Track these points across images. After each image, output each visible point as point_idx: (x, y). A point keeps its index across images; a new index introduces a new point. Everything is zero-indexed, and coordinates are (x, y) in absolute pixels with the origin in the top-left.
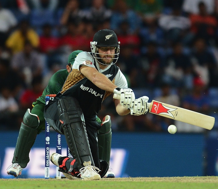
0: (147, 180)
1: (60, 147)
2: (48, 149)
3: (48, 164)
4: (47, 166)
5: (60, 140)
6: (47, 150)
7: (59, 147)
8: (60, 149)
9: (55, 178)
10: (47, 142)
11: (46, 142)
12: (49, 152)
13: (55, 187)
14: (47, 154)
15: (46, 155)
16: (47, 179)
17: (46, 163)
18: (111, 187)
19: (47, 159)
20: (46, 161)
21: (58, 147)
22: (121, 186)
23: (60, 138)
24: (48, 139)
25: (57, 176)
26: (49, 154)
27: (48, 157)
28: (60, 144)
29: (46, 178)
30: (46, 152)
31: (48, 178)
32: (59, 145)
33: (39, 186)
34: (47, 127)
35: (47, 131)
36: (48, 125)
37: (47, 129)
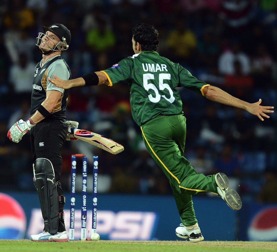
2: (73, 211)
3: (73, 226)
4: (72, 227)
5: (86, 201)
8: (85, 210)
9: (80, 239)
10: (73, 203)
12: (74, 213)
13: (79, 248)
15: (71, 217)
16: (71, 241)
17: (71, 225)
19: (72, 220)
20: (71, 223)
21: (83, 208)
23: (86, 199)
24: (73, 200)
25: (82, 238)
26: (74, 215)
27: (73, 218)
30: (71, 213)
31: (73, 240)
32: (84, 207)
34: (72, 187)
35: (73, 192)
36: (74, 186)
37: (72, 190)
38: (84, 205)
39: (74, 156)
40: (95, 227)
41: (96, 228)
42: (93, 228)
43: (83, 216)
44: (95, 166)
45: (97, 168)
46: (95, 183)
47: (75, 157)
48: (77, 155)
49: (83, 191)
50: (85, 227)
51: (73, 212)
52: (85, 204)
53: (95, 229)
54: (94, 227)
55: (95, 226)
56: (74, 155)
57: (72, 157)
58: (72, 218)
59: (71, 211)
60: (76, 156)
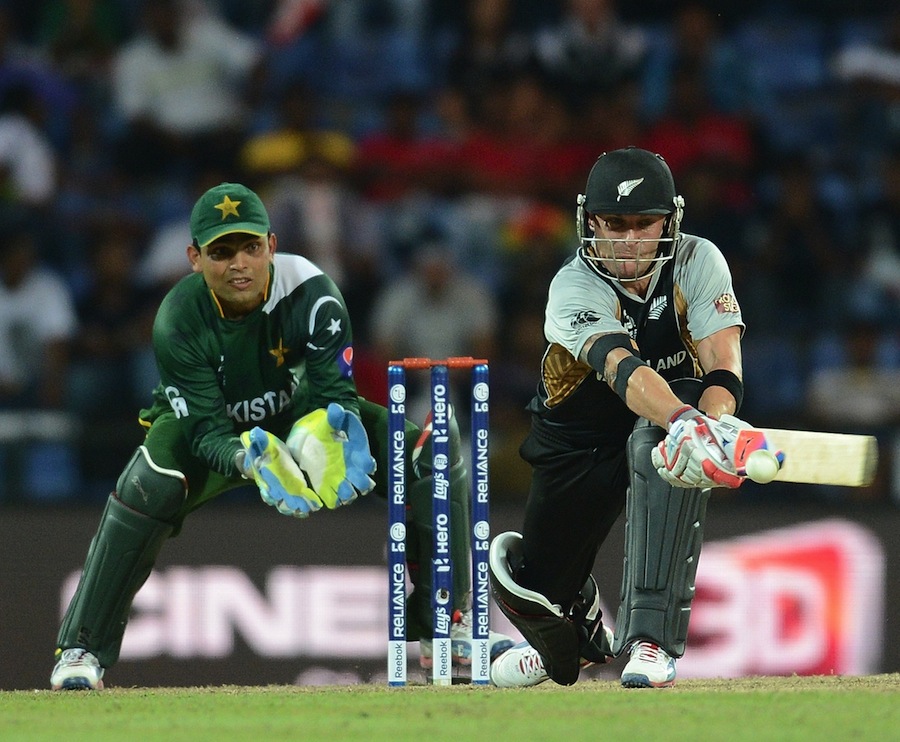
0: (783, 689)
1: (446, 561)
2: (399, 572)
3: (401, 630)
4: (395, 635)
5: (446, 534)
6: (395, 575)
7: (441, 563)
8: (446, 569)
10: (397, 543)
11: (393, 545)
12: (403, 582)
13: (428, 715)
14: (396, 592)
15: (392, 595)
16: (395, 688)
17: (392, 626)
18: (645, 713)
19: (396, 608)
20: (392, 618)
21: (439, 561)
22: (684, 711)
23: (446, 529)
24: (398, 531)
25: (436, 676)
26: (403, 589)
27: (402, 600)
28: (446, 551)
29: (393, 684)
30: (392, 582)
31: (403, 684)
32: (442, 556)
33: (365, 715)
34: (393, 485)
35: (396, 502)
36: (399, 479)
37: (393, 494)
38: (439, 551)
39: (397, 367)
40: (485, 633)
41: (486, 637)
42: (476, 636)
43: (439, 591)
44: (476, 401)
45: (485, 408)
46: (478, 466)
47: (400, 370)
48: (407, 362)
49: (435, 496)
50: (446, 632)
51: (399, 577)
52: (446, 547)
53: (484, 641)
54: (480, 633)
55: (485, 629)
56: (397, 363)
57: (390, 369)
58: (394, 600)
59: (392, 572)
60: (403, 367)
